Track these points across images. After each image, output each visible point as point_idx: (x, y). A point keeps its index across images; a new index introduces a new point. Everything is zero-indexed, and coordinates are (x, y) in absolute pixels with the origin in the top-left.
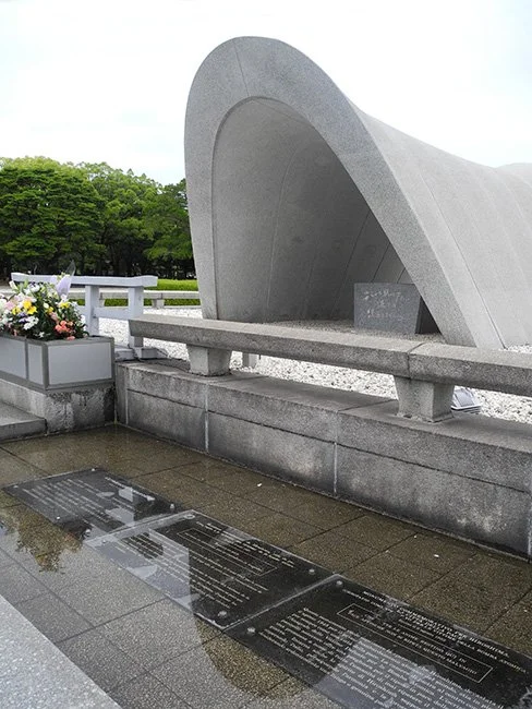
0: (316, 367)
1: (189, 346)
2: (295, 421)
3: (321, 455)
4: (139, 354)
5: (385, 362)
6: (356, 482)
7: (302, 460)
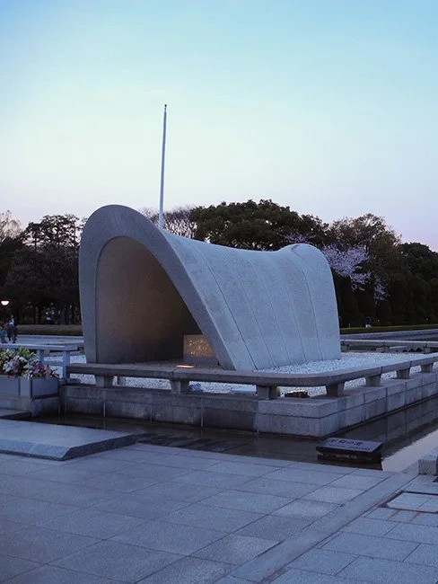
0: (152, 380)
1: (96, 376)
2: (137, 400)
3: (146, 410)
4: (69, 382)
5: (167, 376)
6: (158, 416)
7: (140, 412)
